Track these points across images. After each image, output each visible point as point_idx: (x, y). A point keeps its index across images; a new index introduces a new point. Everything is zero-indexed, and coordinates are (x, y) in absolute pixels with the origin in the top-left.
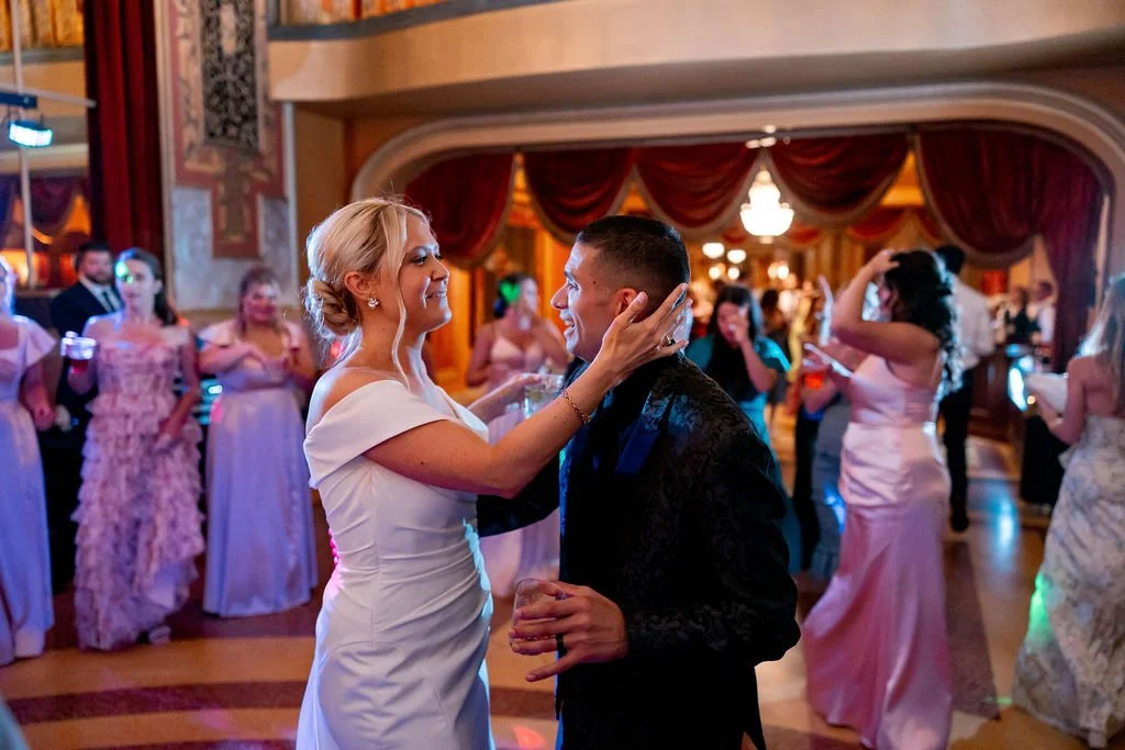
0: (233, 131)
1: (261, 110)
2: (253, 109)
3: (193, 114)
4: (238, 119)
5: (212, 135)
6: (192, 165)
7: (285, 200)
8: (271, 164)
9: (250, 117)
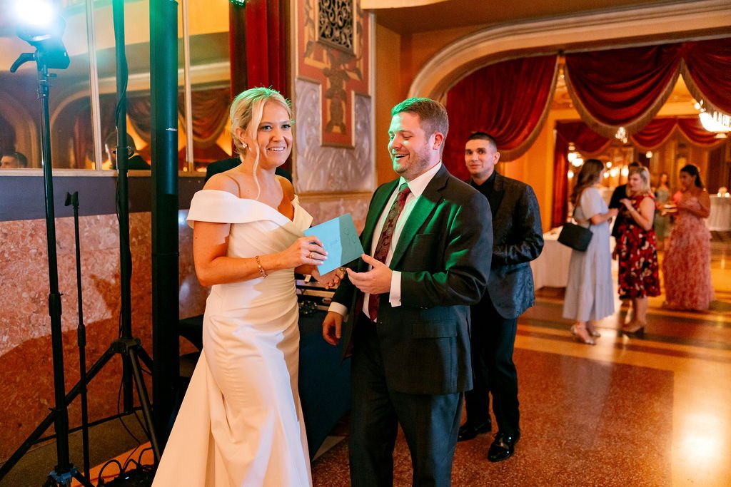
0: (337, 33)
1: (355, 18)
2: (350, 15)
3: (311, 16)
4: (340, 24)
5: (323, 35)
6: (309, 61)
7: (369, 97)
8: (360, 65)
9: (348, 22)
